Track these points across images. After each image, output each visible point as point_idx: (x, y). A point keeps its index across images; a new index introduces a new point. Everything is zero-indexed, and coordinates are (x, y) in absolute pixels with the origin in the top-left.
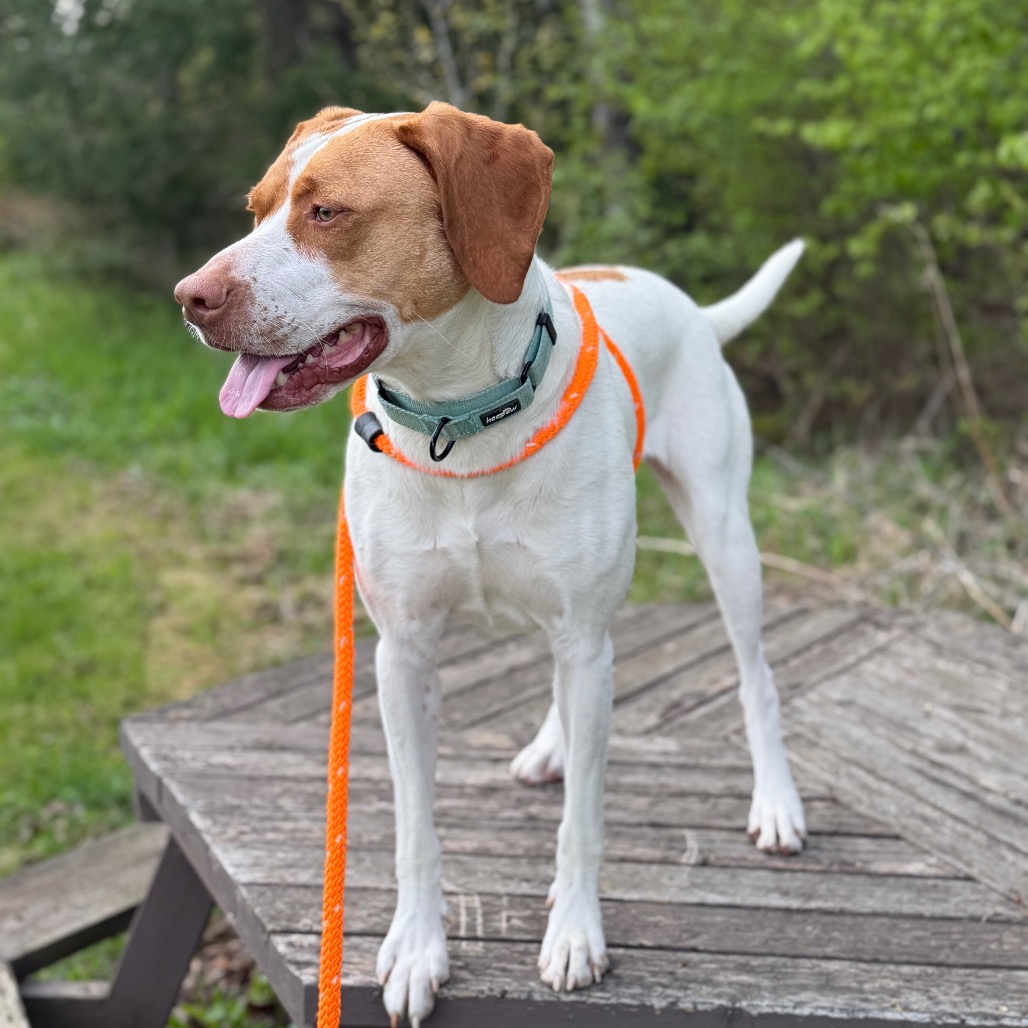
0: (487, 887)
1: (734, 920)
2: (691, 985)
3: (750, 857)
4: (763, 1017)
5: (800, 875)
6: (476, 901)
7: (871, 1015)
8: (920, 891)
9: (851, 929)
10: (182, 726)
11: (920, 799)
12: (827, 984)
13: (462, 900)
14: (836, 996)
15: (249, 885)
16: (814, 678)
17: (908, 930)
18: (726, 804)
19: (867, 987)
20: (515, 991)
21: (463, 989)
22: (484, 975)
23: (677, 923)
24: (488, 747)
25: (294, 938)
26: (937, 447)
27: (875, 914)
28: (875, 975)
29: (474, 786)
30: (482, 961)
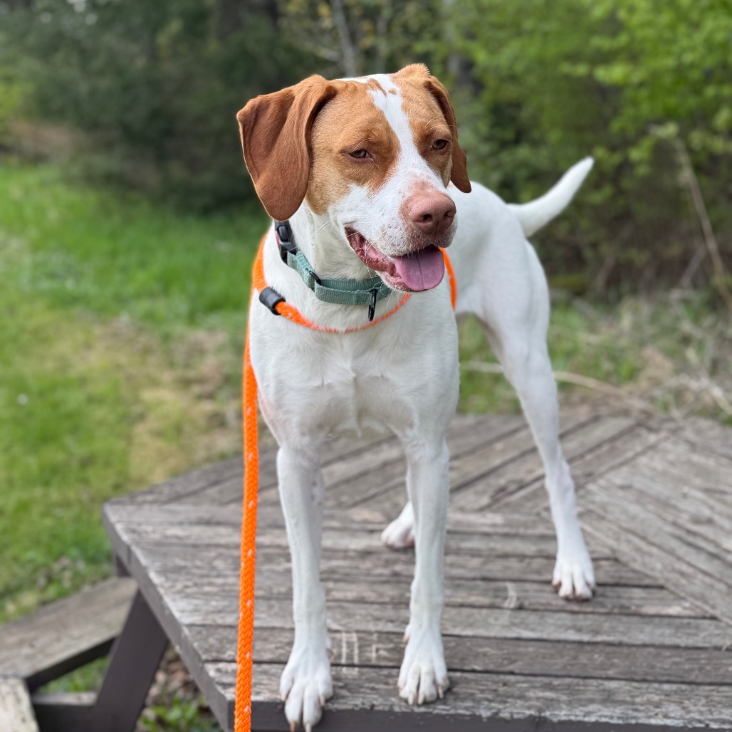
0: (362, 627)
1: (542, 651)
2: (509, 700)
3: (554, 602)
4: (561, 723)
5: (590, 616)
6: (354, 637)
7: (640, 721)
8: (678, 628)
9: (627, 657)
10: (146, 507)
11: (679, 558)
12: (609, 699)
13: (344, 636)
14: (615, 707)
15: (190, 626)
16: (603, 469)
17: (669, 657)
18: (538, 563)
19: (638, 700)
20: (381, 705)
21: (342, 704)
22: (358, 692)
23: (499, 652)
24: (366, 522)
25: (221, 665)
26: (697, 297)
27: (645, 646)
28: (644, 691)
29: (355, 551)
30: (357, 682)
